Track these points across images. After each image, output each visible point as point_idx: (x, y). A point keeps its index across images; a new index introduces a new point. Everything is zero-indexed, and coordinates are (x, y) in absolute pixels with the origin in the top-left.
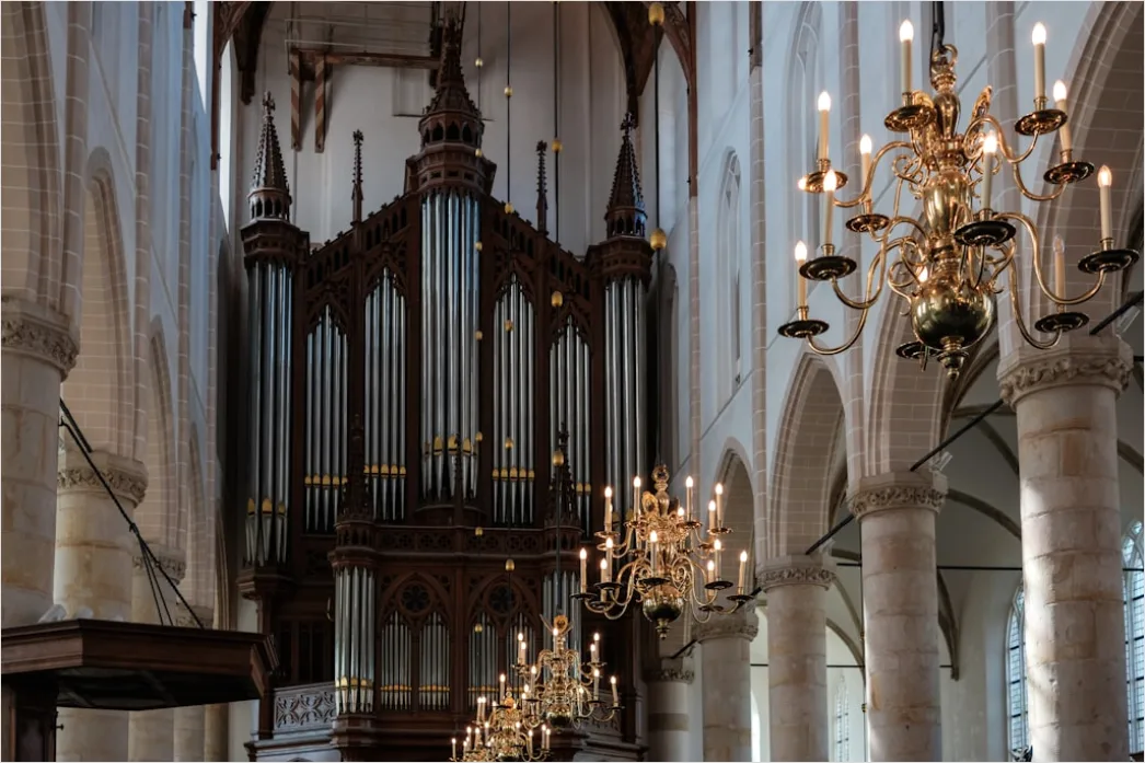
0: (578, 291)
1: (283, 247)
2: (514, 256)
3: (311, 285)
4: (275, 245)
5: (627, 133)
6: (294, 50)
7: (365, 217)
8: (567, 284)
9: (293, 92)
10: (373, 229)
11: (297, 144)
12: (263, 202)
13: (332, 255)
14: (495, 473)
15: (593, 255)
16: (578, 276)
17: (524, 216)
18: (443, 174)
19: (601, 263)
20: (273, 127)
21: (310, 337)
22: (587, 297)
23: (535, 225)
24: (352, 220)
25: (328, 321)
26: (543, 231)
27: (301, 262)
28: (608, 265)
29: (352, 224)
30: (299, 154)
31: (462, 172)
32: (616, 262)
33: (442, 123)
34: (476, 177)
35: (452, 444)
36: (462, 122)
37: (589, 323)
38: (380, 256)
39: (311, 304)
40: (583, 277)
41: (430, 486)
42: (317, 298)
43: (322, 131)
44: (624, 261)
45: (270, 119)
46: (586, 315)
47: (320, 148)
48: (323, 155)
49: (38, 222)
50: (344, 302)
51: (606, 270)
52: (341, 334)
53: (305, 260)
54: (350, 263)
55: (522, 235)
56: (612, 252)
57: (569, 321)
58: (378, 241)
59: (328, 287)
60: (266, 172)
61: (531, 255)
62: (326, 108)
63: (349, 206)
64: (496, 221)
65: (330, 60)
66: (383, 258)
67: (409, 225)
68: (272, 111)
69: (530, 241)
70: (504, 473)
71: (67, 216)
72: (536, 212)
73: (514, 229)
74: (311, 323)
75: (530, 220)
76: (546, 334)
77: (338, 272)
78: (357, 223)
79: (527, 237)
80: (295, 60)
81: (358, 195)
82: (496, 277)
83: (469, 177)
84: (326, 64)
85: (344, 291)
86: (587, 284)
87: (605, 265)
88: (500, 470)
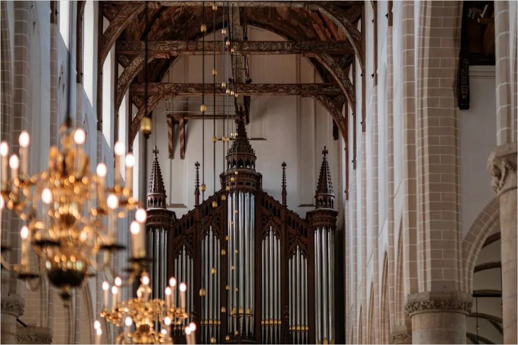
0: (302, 233)
1: (162, 221)
2: (271, 218)
3: (176, 236)
4: (159, 220)
5: (325, 156)
6: (169, 116)
7: (201, 202)
8: (297, 230)
9: (169, 133)
10: (205, 208)
11: (172, 156)
12: (153, 200)
13: (185, 221)
14: (263, 322)
15: (309, 216)
16: (302, 226)
17: (275, 199)
18: (236, 184)
19: (312, 220)
20: (158, 162)
21: (176, 260)
22: (306, 236)
23: (281, 203)
24: (195, 205)
25: (184, 251)
26: (285, 206)
27: (172, 226)
28: (315, 221)
29: (195, 206)
30: (172, 160)
31: (245, 183)
32: (318, 221)
33: (236, 159)
34: (252, 183)
35: (241, 311)
36: (244, 159)
37: (307, 248)
38: (208, 221)
39: (176, 245)
40: (304, 227)
41: (231, 331)
42: (179, 242)
43: (184, 149)
44: (322, 220)
45: (156, 159)
46: (306, 245)
47: (182, 157)
48: (184, 160)
49: (67, 326)
50: (191, 243)
51: (314, 224)
52: (190, 258)
53: (173, 224)
54: (194, 225)
55: (275, 208)
56: (317, 216)
57: (298, 247)
58: (207, 214)
59: (184, 237)
60: (154, 185)
61: (279, 217)
62: (185, 138)
63: (194, 197)
64: (263, 201)
65: (186, 118)
66: (209, 222)
67: (221, 206)
68: (157, 154)
69: (279, 210)
70: (267, 322)
71: (76, 321)
72: (281, 196)
73: (271, 204)
74: (176, 254)
75: (279, 200)
76: (287, 254)
77: (189, 229)
78: (197, 206)
79: (277, 208)
80: (170, 120)
81: (197, 193)
82: (262, 228)
83: (248, 184)
84: (184, 120)
85: (191, 238)
86: (306, 229)
87: (313, 221)
88: (265, 321)
